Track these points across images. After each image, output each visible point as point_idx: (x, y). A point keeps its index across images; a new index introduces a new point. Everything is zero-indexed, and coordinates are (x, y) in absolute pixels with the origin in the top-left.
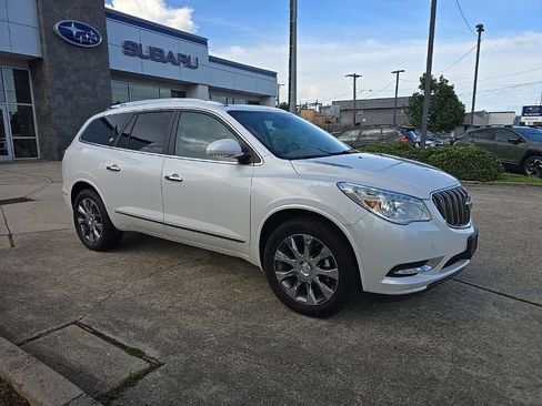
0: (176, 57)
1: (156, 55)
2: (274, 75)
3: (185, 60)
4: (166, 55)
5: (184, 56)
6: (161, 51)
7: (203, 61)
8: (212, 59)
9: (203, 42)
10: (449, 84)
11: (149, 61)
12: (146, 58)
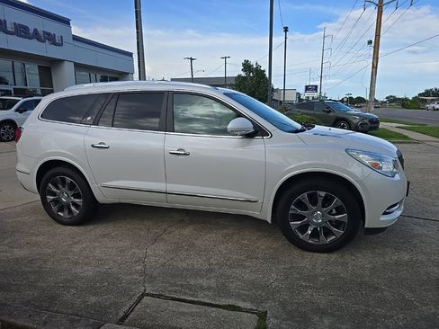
0: (41, 34)
1: (21, 31)
2: (130, 55)
3: (50, 38)
4: (31, 31)
5: (49, 34)
6: (26, 28)
7: (67, 39)
8: (76, 38)
9: (66, 22)
10: (262, 69)
11: (14, 37)
12: (11, 33)
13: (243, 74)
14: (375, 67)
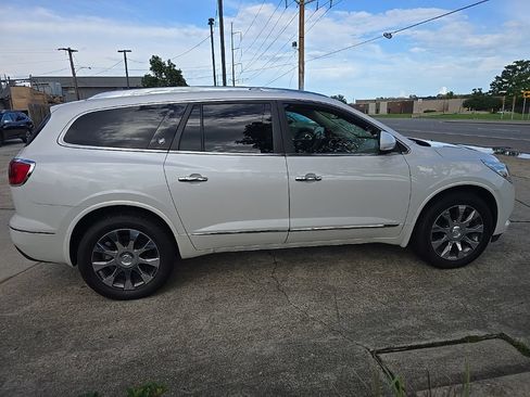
10: (177, 68)
13: (152, 74)
14: (301, 72)
